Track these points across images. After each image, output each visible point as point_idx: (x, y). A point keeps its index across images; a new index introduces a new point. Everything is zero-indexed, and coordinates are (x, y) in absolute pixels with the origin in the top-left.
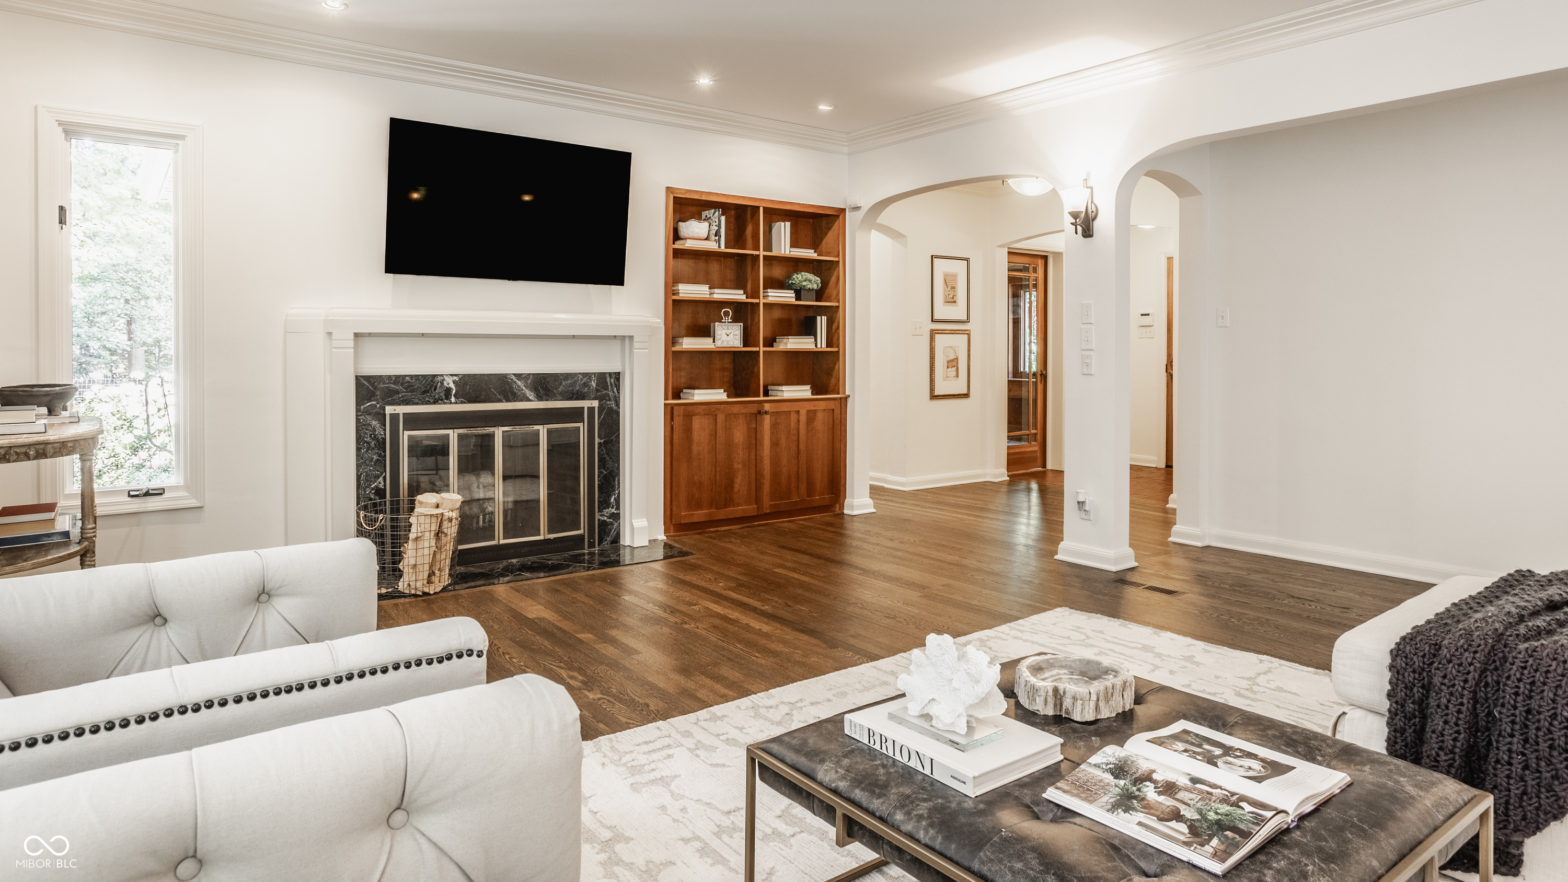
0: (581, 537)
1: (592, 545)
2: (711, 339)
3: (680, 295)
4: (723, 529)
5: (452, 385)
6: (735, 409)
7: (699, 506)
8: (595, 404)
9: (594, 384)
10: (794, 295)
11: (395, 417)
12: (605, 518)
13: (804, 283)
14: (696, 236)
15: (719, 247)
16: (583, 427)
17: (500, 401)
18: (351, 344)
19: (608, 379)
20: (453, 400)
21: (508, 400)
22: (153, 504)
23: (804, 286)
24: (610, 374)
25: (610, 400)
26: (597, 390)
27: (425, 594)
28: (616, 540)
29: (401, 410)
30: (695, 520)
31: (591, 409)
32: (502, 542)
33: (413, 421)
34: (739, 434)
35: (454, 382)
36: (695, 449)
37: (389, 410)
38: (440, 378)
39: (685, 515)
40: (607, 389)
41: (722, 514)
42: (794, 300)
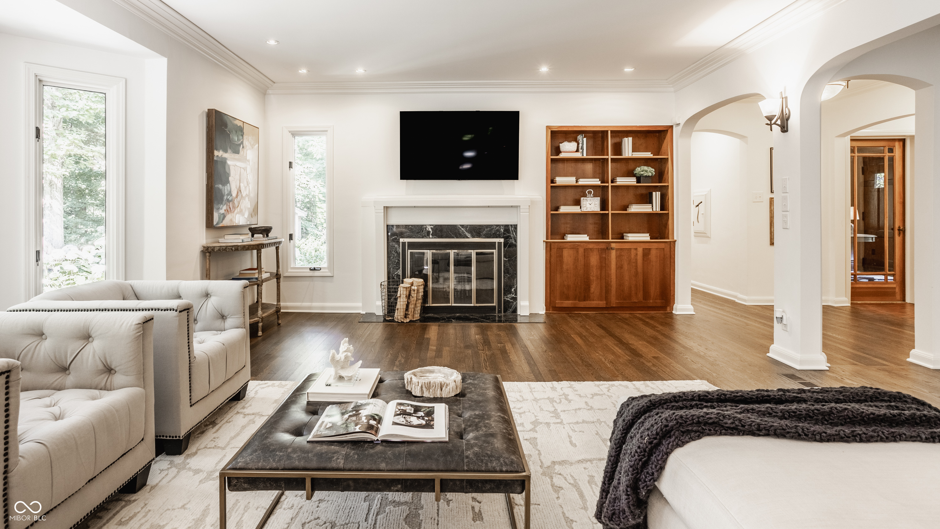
0: (494, 307)
1: (500, 312)
2: (579, 207)
3: (557, 183)
4: (583, 312)
5: (430, 230)
6: (591, 246)
7: (567, 298)
8: (502, 240)
9: (502, 230)
10: (635, 180)
11: (404, 244)
12: (509, 299)
13: (642, 173)
14: (568, 150)
15: (583, 155)
16: (495, 252)
17: (453, 238)
18: (383, 211)
19: (510, 228)
20: (431, 236)
21: (457, 238)
22: (316, 273)
23: (642, 174)
24: (511, 225)
25: (511, 239)
26: (504, 234)
27: (402, 322)
28: (515, 311)
29: (407, 240)
30: (564, 305)
31: (500, 243)
32: (453, 305)
33: (412, 246)
34: (594, 260)
35: (431, 228)
36: (565, 267)
37: (401, 240)
38: (425, 226)
39: (560, 303)
40: (509, 233)
41: (582, 304)
42: (636, 183)
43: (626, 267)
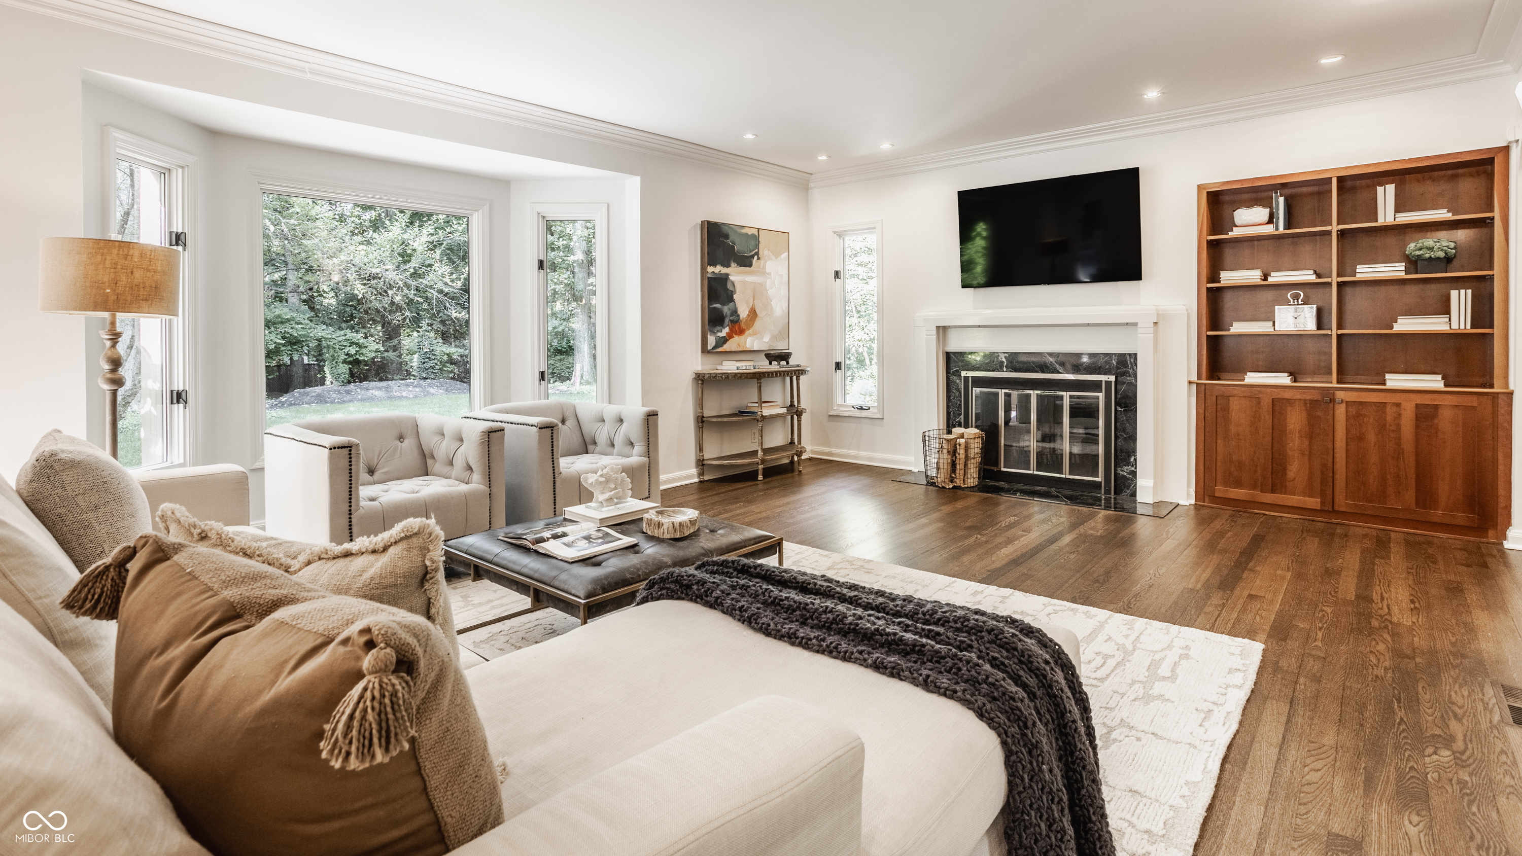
0: (1097, 485)
1: (1108, 492)
2: (1271, 323)
3: (1222, 282)
4: (1272, 514)
5: (1004, 360)
6: (1288, 395)
7: (1238, 484)
8: (1112, 378)
9: (1114, 362)
10: (1403, 268)
11: (966, 378)
12: (1125, 474)
13: (1418, 253)
14: (1245, 223)
15: (1277, 229)
16: (1101, 396)
17: (1037, 372)
18: (935, 332)
19: (1128, 359)
20: (1005, 369)
21: (1043, 372)
22: (864, 414)
23: (1418, 256)
24: (1130, 355)
25: (1130, 376)
26: (1118, 368)
28: (1134, 494)
29: (971, 374)
30: (1232, 496)
31: (1108, 383)
32: (1036, 473)
33: (978, 382)
34: (1295, 420)
35: (1005, 357)
36: (1233, 429)
37: (963, 373)
38: (996, 355)
39: (1223, 491)
40: (1127, 367)
41: (1269, 498)
42: (1403, 273)
43: (1372, 437)
